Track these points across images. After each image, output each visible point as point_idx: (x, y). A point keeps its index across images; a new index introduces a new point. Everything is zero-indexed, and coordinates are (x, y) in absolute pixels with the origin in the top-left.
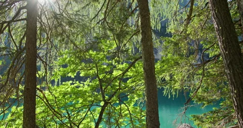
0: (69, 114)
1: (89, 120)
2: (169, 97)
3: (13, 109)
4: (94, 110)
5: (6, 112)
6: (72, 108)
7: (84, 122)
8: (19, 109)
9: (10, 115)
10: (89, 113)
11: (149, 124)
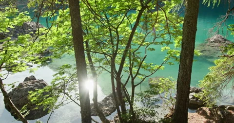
0: (107, 19)
1: (125, 24)
2: (209, 5)
3: (60, 11)
4: (130, 16)
5: (55, 15)
6: (110, 12)
7: (121, 26)
8: (65, 11)
9: (58, 17)
10: (126, 18)
11: (186, 29)
